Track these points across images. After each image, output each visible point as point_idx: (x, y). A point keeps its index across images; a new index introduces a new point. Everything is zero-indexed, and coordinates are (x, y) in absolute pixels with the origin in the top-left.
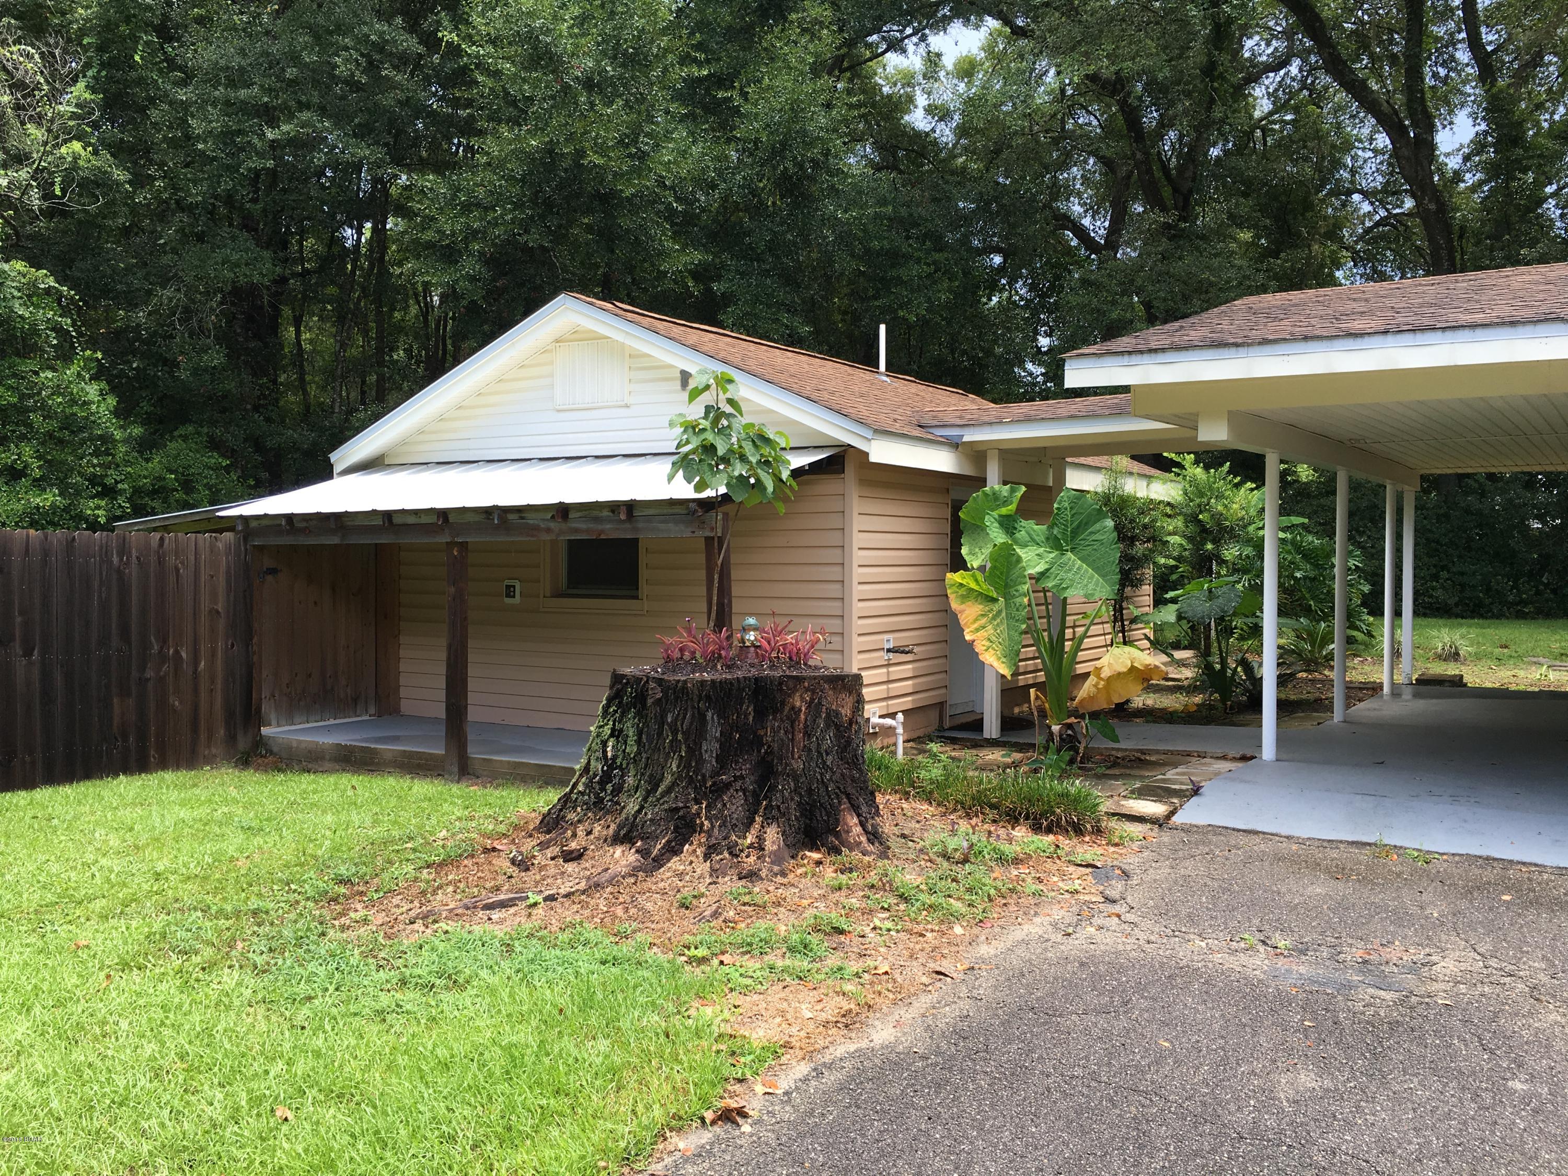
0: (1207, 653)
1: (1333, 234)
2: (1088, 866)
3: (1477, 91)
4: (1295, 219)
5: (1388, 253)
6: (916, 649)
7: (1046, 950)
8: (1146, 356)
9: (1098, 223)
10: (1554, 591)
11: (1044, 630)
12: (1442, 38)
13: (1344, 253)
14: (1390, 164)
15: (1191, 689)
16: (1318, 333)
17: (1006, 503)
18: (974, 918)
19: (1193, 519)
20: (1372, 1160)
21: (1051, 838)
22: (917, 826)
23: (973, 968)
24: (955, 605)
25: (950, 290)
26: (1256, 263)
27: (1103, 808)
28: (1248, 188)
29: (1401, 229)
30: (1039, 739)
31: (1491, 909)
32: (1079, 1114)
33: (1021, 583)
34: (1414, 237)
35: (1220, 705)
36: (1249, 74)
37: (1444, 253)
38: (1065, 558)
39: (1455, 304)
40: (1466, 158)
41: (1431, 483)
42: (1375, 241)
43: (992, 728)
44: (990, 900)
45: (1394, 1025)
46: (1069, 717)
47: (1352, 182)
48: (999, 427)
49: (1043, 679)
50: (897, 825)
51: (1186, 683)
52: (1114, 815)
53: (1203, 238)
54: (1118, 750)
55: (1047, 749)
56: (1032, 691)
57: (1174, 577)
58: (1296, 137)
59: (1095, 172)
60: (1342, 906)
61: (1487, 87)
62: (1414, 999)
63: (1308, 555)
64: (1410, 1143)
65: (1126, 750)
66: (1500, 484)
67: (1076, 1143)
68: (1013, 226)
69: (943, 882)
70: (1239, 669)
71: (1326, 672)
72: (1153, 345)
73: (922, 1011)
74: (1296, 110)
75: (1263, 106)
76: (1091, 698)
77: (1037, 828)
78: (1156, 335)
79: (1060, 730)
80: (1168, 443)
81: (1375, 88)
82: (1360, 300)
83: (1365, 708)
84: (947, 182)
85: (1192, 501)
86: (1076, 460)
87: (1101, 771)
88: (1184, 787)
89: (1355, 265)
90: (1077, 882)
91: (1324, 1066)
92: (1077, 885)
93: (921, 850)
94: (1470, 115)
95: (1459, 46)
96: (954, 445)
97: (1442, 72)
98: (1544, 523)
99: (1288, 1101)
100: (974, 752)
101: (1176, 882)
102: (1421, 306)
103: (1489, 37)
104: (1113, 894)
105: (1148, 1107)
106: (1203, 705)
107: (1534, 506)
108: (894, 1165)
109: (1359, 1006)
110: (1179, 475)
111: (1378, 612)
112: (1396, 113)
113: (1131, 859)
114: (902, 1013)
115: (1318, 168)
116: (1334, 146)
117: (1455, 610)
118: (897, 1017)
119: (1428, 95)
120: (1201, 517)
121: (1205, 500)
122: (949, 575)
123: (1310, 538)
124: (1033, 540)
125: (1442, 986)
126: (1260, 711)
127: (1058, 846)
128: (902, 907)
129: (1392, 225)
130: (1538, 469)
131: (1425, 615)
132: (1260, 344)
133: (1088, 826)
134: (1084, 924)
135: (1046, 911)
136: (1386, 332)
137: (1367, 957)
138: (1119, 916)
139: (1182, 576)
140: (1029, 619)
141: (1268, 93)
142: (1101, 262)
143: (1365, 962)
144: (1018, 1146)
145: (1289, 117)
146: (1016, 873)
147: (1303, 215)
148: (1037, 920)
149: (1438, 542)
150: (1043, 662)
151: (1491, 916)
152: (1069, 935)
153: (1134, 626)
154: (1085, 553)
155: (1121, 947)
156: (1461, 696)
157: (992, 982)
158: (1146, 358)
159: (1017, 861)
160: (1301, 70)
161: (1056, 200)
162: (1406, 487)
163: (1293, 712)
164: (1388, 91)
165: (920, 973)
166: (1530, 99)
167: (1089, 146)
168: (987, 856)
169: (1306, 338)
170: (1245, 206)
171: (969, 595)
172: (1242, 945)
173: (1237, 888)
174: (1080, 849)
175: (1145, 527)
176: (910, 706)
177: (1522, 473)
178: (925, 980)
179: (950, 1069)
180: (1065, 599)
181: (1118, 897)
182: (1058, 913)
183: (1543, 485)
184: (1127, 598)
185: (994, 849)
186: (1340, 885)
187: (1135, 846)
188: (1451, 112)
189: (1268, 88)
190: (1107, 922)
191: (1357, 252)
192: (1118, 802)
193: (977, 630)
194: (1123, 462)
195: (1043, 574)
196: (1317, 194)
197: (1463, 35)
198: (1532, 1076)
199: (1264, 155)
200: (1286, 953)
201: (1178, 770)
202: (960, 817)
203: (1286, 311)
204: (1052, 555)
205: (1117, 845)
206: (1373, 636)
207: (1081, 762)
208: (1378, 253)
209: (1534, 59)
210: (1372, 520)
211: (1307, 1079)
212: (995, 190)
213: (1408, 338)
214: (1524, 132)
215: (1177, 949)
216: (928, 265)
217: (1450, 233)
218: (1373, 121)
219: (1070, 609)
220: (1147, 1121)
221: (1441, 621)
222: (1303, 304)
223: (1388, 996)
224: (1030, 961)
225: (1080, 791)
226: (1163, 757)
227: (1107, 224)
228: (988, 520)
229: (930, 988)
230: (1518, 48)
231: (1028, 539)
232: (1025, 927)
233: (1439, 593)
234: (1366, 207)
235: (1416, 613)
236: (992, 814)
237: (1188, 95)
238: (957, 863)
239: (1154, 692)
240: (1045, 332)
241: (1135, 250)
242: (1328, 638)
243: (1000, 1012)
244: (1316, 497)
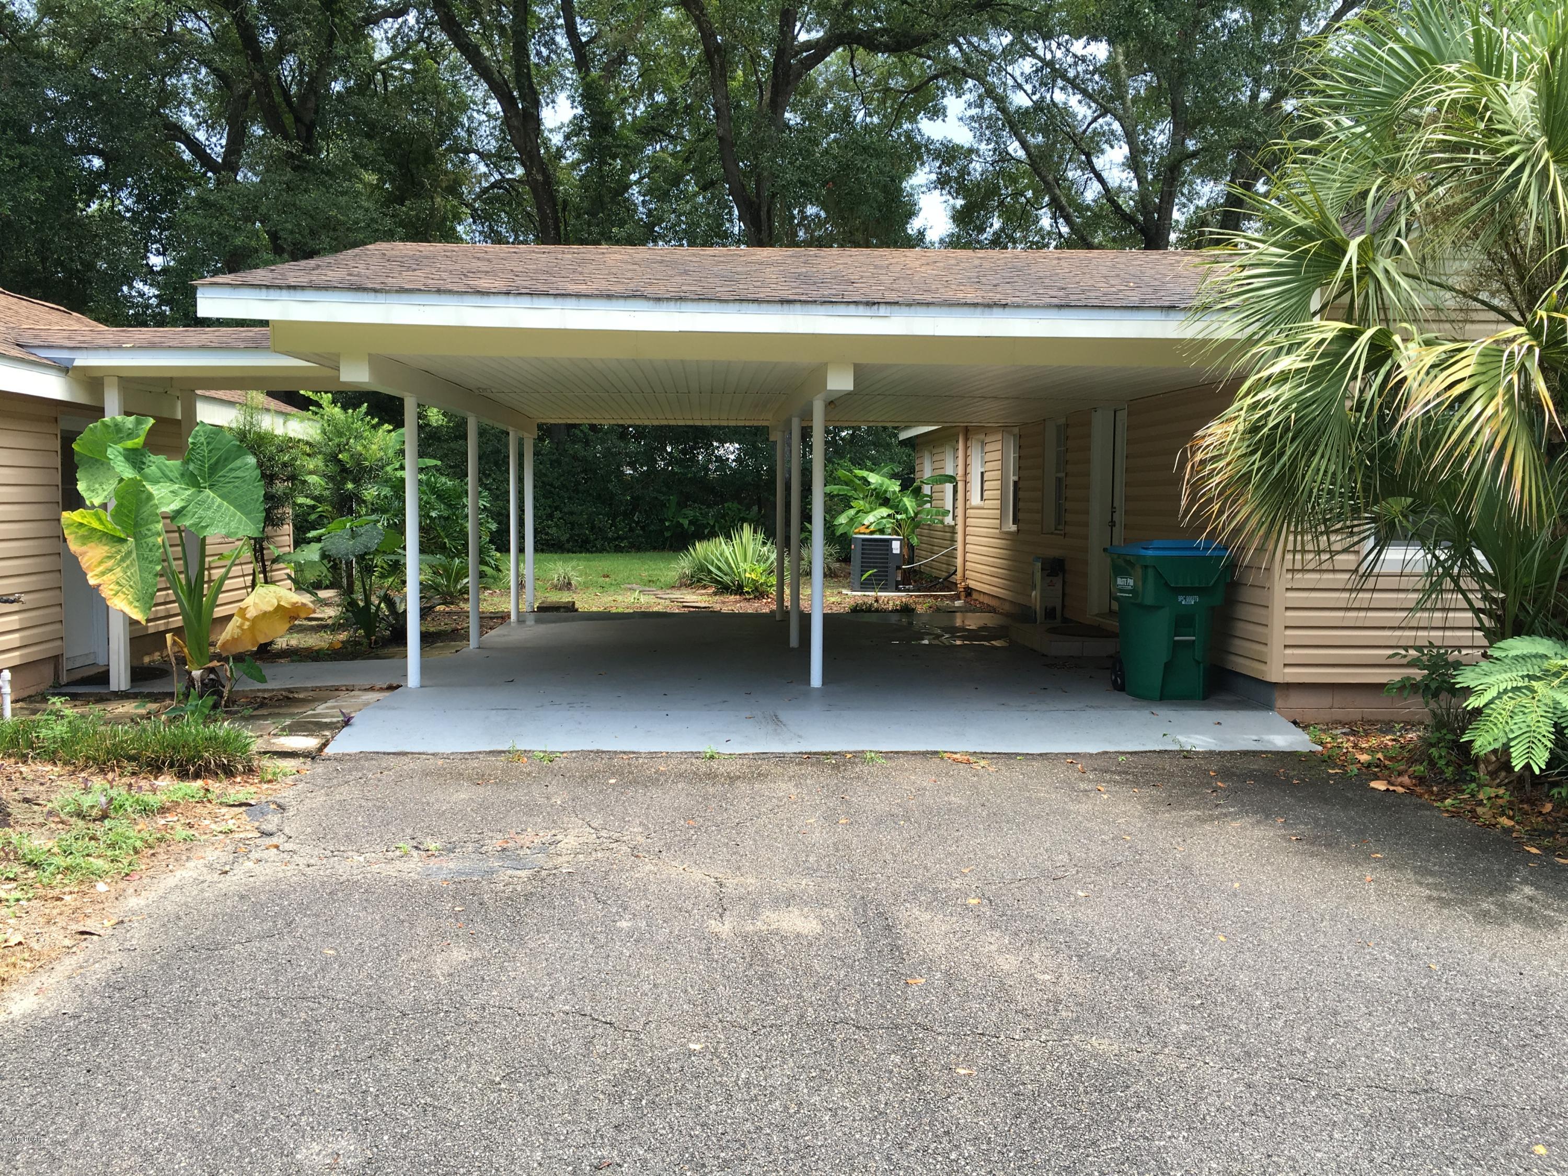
0: (350, 590)
1: (453, 190)
2: (241, 805)
3: (574, 77)
4: (418, 168)
5: (503, 215)
6: (24, 598)
7: (202, 891)
8: (284, 292)
9: (214, 140)
10: (643, 528)
11: (181, 573)
12: (543, 20)
13: (464, 209)
14: (502, 130)
15: (335, 627)
16: (449, 287)
17: (130, 435)
18: (119, 873)
19: (333, 458)
20: (515, 1006)
21: (199, 783)
22: (42, 788)
23: (122, 922)
24: (74, 546)
25: (40, 190)
26: (382, 206)
27: (254, 748)
28: (372, 131)
29: (514, 193)
30: (178, 687)
31: (601, 792)
32: (249, 1031)
33: (153, 522)
34: (525, 203)
35: (365, 641)
36: (369, 15)
37: (550, 222)
38: (203, 495)
39: (563, 273)
40: (567, 137)
41: (546, 431)
42: (490, 201)
43: (120, 679)
44: (136, 852)
45: (528, 896)
46: (211, 661)
47: (470, 142)
48: (119, 352)
49: (180, 624)
50: (16, 790)
51: (330, 622)
52: (265, 753)
53: (328, 173)
54: (264, 691)
55: (187, 696)
56: (169, 636)
57: (313, 517)
58: (416, 88)
59: (207, 83)
60: (484, 806)
61: (582, 75)
62: (544, 873)
63: (442, 495)
64: (544, 985)
65: (273, 690)
66: (600, 435)
67: (248, 1057)
68: (117, 129)
69: (80, 842)
70: (382, 605)
71: (462, 605)
72: (292, 281)
73: (67, 974)
74: (415, 60)
75: (382, 51)
76: (235, 640)
77: (183, 775)
78: (292, 271)
79: (202, 675)
80: (307, 381)
81: (487, 54)
82: (484, 260)
83: (495, 635)
84: (31, 65)
85: (330, 440)
86: (207, 393)
87: (247, 713)
88: (335, 720)
89: (474, 222)
90: (231, 822)
91: (473, 940)
92: (231, 825)
93: (50, 813)
94: (568, 97)
95: (558, 31)
96: (65, 369)
97: (545, 52)
98: (635, 469)
99: (443, 975)
100: (101, 706)
101: (332, 808)
102: (536, 271)
103: (584, 28)
104: (267, 827)
105: (317, 1009)
106: (348, 641)
107: (627, 455)
108: (53, 1123)
109: (500, 886)
110: (316, 413)
111: (504, 548)
112: (505, 82)
113: (286, 794)
114: (43, 979)
115: (438, 124)
116: (451, 104)
117: (567, 546)
118: (39, 985)
119: (533, 72)
120: (340, 456)
121: (344, 440)
122: (66, 515)
123: (443, 479)
124: (166, 476)
125: (565, 858)
126: (405, 644)
127: (207, 790)
128: (32, 874)
129: (505, 189)
130: (629, 422)
131: (542, 551)
132: (397, 291)
133: (240, 767)
134: (241, 860)
135: (200, 854)
136: (508, 293)
137: (505, 846)
138: (277, 847)
139: (320, 516)
140: (164, 561)
141: (387, 38)
142: (219, 182)
143: (504, 850)
144: (189, 1074)
145: (408, 66)
146: (163, 822)
147: (424, 166)
148: (190, 864)
149: (551, 485)
150: (181, 606)
151: (602, 797)
152: (226, 872)
153: (275, 566)
154: (225, 490)
155: (281, 875)
156: (573, 619)
157: (145, 931)
158: (285, 294)
159: (163, 810)
160: (418, 22)
161: (164, 107)
162: (526, 435)
163: (433, 643)
164: (499, 61)
165: (61, 937)
166: (617, 93)
167: (200, 55)
168: (129, 809)
169: (439, 291)
170: (370, 149)
171: (91, 535)
172: (398, 853)
173: (390, 805)
174: (231, 790)
175: (285, 465)
176: (17, 662)
177: (618, 425)
178: (67, 942)
179: (107, 1021)
180: (204, 538)
181: (274, 830)
182: (211, 855)
183: (633, 437)
184: (268, 538)
185: (137, 801)
186: (481, 790)
187: (289, 780)
188: (553, 91)
189: (386, 32)
190: (265, 855)
191: (476, 210)
192: (269, 741)
193: (103, 573)
194: (259, 398)
195: (179, 513)
196: (437, 148)
197: (561, 21)
198: (634, 915)
199: (385, 99)
200: (437, 853)
201: (329, 704)
202: (92, 774)
203: (418, 262)
204: (188, 492)
205: (270, 781)
206: (500, 570)
207: (226, 706)
208: (494, 214)
209: (619, 57)
210: (496, 464)
211: (459, 954)
212: (93, 85)
213: (526, 301)
214: (613, 123)
215: (337, 866)
216: (12, 158)
217: (555, 205)
218: (486, 86)
219: (209, 550)
220: (317, 1021)
221: (556, 556)
222: (432, 258)
223: (524, 874)
224: (186, 904)
225: (228, 734)
226: (311, 693)
227: (224, 142)
228: (110, 453)
229: (74, 949)
230: (606, 45)
231: (160, 474)
232: (178, 874)
233: (553, 531)
234: (482, 168)
235: (536, 550)
236: (130, 767)
237: (308, 24)
238: (94, 820)
239: (298, 632)
240: (157, 250)
241: (256, 174)
242: (462, 573)
243: (158, 957)
244: (446, 440)
